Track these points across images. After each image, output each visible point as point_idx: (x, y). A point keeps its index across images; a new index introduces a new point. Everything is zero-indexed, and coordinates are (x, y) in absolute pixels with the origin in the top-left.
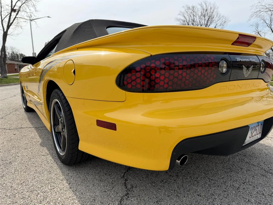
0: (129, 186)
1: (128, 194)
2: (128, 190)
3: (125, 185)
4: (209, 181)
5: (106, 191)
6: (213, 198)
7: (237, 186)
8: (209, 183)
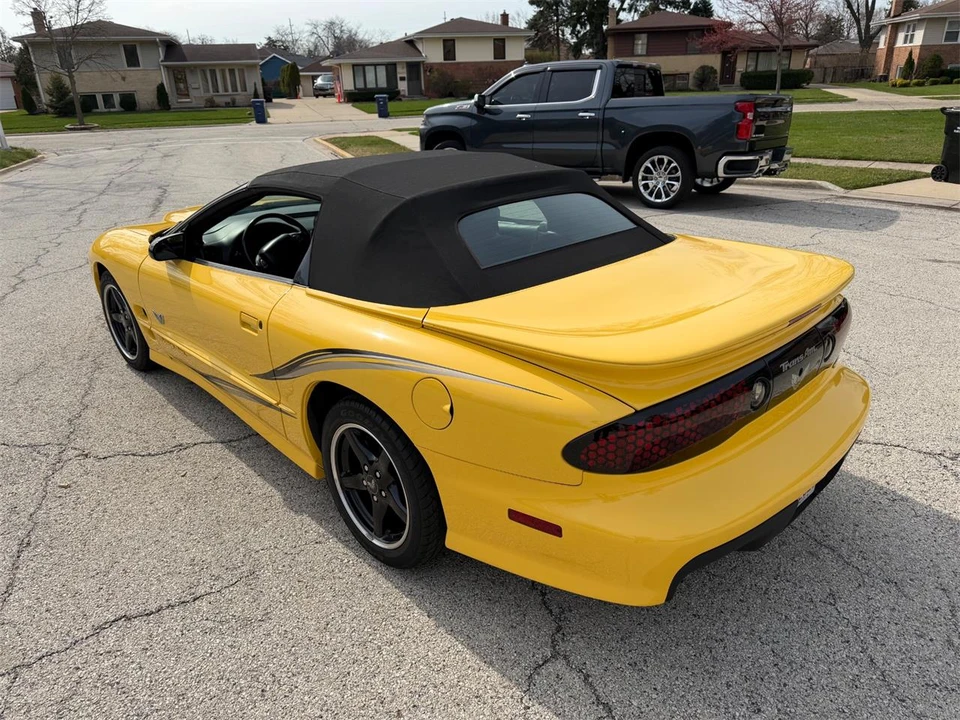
0: (556, 611)
1: (560, 626)
2: (558, 619)
3: (547, 608)
4: (710, 579)
5: (515, 625)
6: (723, 619)
7: (764, 585)
8: (709, 584)
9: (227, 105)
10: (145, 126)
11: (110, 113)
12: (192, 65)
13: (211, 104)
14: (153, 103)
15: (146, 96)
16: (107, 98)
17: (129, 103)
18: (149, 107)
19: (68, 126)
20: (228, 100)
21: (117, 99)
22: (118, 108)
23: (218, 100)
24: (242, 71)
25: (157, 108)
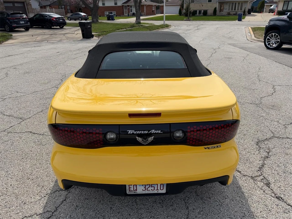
9: (234, 15)
10: (204, 20)
11: (199, 16)
12: (226, 1)
13: (229, 14)
14: (212, 13)
15: (211, 11)
16: (200, 12)
17: (205, 13)
18: (210, 15)
19: (185, 19)
20: (235, 13)
21: (202, 12)
22: (202, 14)
23: (231, 13)
24: (242, 4)
25: (212, 15)
